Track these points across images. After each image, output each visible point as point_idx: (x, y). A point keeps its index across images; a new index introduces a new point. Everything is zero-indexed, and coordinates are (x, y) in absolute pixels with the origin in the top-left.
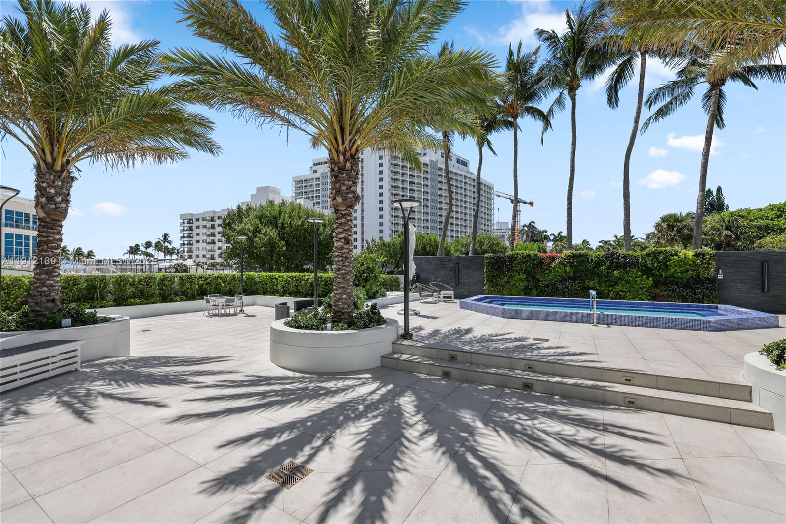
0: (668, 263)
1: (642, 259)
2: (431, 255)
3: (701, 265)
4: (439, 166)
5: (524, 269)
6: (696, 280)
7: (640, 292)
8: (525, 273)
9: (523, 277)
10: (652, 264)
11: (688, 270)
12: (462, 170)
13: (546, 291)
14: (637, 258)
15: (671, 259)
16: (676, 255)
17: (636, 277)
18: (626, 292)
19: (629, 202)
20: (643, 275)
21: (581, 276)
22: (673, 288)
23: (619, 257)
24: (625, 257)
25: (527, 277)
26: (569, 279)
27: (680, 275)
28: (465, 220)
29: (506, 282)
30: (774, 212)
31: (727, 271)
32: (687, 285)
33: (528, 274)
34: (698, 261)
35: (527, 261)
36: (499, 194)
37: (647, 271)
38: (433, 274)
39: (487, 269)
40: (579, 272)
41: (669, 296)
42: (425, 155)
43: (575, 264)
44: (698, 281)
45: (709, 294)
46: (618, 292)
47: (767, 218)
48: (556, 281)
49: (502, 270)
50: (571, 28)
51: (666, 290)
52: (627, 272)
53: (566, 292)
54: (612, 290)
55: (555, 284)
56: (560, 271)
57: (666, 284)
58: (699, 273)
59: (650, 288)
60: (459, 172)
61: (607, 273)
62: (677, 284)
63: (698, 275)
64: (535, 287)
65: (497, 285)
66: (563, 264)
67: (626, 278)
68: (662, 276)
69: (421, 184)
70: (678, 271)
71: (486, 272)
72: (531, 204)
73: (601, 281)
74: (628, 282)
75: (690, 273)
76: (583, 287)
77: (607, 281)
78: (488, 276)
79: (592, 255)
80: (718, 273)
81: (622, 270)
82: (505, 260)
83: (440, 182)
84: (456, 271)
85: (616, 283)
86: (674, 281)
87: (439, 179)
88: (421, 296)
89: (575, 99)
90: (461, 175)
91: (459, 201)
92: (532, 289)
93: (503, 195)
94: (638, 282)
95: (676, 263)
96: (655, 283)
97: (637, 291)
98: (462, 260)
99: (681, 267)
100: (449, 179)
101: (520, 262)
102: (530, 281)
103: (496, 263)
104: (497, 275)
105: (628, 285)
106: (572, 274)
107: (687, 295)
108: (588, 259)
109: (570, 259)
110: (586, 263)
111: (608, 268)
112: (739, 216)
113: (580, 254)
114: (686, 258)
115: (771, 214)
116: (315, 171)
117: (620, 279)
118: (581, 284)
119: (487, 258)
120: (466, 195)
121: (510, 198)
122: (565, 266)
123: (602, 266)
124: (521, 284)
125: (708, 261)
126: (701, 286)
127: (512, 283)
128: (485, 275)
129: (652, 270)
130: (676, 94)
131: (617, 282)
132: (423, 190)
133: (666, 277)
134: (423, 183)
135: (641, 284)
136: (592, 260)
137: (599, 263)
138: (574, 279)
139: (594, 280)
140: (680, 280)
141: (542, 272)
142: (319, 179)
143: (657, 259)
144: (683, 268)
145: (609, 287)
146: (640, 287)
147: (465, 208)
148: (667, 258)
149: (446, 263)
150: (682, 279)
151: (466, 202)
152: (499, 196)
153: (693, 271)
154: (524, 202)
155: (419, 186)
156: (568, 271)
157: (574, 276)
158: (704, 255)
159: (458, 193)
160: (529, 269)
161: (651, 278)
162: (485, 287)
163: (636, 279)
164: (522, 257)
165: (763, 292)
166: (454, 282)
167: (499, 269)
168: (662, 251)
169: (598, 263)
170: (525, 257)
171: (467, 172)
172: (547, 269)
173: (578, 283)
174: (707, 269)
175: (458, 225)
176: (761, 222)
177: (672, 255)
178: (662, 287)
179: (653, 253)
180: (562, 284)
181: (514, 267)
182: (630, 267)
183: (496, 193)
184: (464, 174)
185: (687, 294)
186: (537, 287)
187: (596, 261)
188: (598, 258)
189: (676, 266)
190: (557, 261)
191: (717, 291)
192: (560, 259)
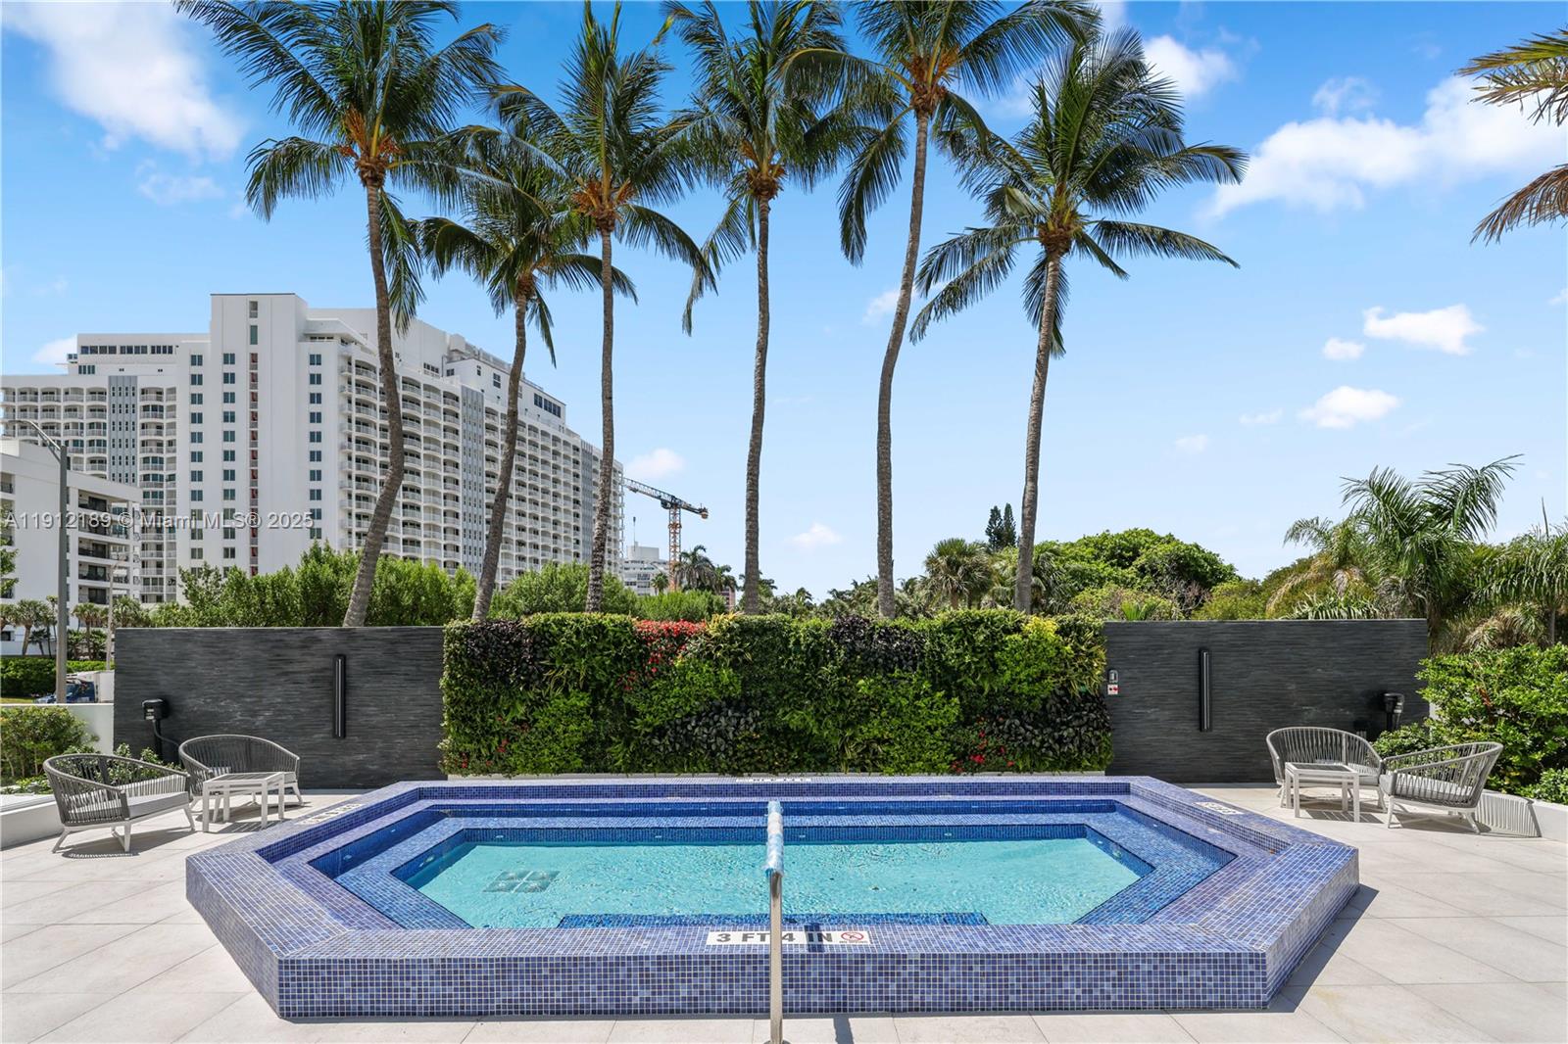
0: (997, 655)
1: (932, 641)
2: (221, 625)
3: (1075, 659)
4: (487, 404)
5: (583, 674)
6: (1062, 702)
7: (929, 741)
8: (585, 689)
9: (580, 701)
10: (958, 655)
11: (1043, 675)
12: (548, 423)
13: (656, 748)
14: (919, 640)
15: (1004, 643)
16: (1017, 630)
17: (917, 697)
18: (888, 742)
19: (889, 490)
20: (935, 689)
21: (765, 694)
22: (1010, 727)
23: (871, 636)
24: (888, 634)
25: (595, 703)
26: (729, 706)
27: (1025, 687)
28: (555, 537)
29: (520, 722)
30: (1090, 549)
31: (1128, 674)
32: (1042, 720)
33: (596, 690)
34: (1068, 648)
35: (592, 647)
36: (637, 486)
37: (946, 679)
38: (238, 697)
39: (452, 676)
40: (759, 681)
41: (999, 749)
42: (450, 373)
43: (748, 656)
44: (1066, 701)
45: (1093, 741)
46: (869, 743)
47: (1082, 558)
48: (689, 715)
49: (504, 679)
50: (757, 27)
51: (991, 732)
52: (894, 682)
53: (718, 749)
54: (852, 738)
55: (684, 725)
56: (702, 678)
57: (992, 716)
58: (1068, 681)
59: (951, 729)
60: (541, 427)
61: (841, 685)
62: (1018, 715)
63: (1066, 687)
64: (622, 735)
65: (488, 732)
66: (710, 656)
67: (892, 701)
68: (981, 690)
69: (437, 442)
70: (1022, 676)
71: (449, 686)
72: (703, 512)
73: (822, 710)
74: (895, 712)
75: (1049, 680)
76: (772, 731)
77: (840, 710)
78: (454, 702)
79: (797, 629)
80: (1109, 681)
81: (879, 677)
82: (518, 644)
83: (491, 444)
84: (332, 683)
85: (864, 718)
86: (1011, 705)
87: (487, 436)
88: (65, 818)
89: (766, 220)
90: (544, 434)
91: (540, 494)
92: (611, 743)
93: (646, 490)
94: (924, 712)
95: (1017, 656)
96: (964, 712)
97: (919, 738)
98: (360, 642)
99: (1028, 666)
100: (512, 438)
101: (568, 651)
102: (602, 715)
103: (484, 655)
104: (487, 697)
105: (896, 722)
106: (737, 691)
107: (1041, 747)
108: (786, 641)
109: (731, 641)
110: (781, 652)
111: (843, 670)
112: (1051, 551)
113: (761, 624)
114: (1041, 639)
115: (1087, 552)
116: (87, 370)
117: (875, 703)
118: (766, 721)
119: (454, 638)
120: (556, 481)
121: (659, 498)
122: (717, 664)
123: (825, 663)
124: (572, 727)
125: (1089, 647)
126: (1076, 717)
127: (541, 724)
128: (444, 699)
129: (957, 675)
130: (977, 259)
131: (867, 712)
132: (442, 457)
133: (992, 696)
134: (443, 440)
135: (930, 716)
136: (797, 643)
137: (815, 655)
138: (741, 705)
139: (801, 707)
140: (1026, 703)
141: (645, 685)
142: (102, 393)
143: (971, 641)
144: (1032, 670)
145: (845, 727)
146: (928, 727)
147: (555, 509)
148: (995, 643)
149: (296, 654)
150: (1030, 699)
151: (556, 495)
152: (635, 490)
153: (1057, 676)
154: (689, 508)
155: (432, 446)
156: (726, 680)
157: (744, 696)
158: (1079, 630)
159: (536, 475)
160: (601, 675)
161: (956, 700)
162: (445, 743)
163: (919, 703)
164: (578, 632)
165: (1201, 728)
166: (329, 728)
167: (498, 675)
168: (982, 619)
169: (814, 653)
170: (588, 635)
171: (561, 428)
172: (660, 675)
173: (756, 720)
174: (1087, 670)
175: (536, 547)
176: (1074, 565)
177: (1007, 632)
178: (983, 724)
179: (961, 624)
180: (707, 725)
181: (547, 668)
182: (901, 667)
183: (629, 483)
184: (552, 432)
185: (1043, 742)
186: (627, 737)
187: (808, 645)
188: (816, 637)
189: (1018, 663)
190: (692, 646)
191: (1109, 730)
192: (702, 640)
